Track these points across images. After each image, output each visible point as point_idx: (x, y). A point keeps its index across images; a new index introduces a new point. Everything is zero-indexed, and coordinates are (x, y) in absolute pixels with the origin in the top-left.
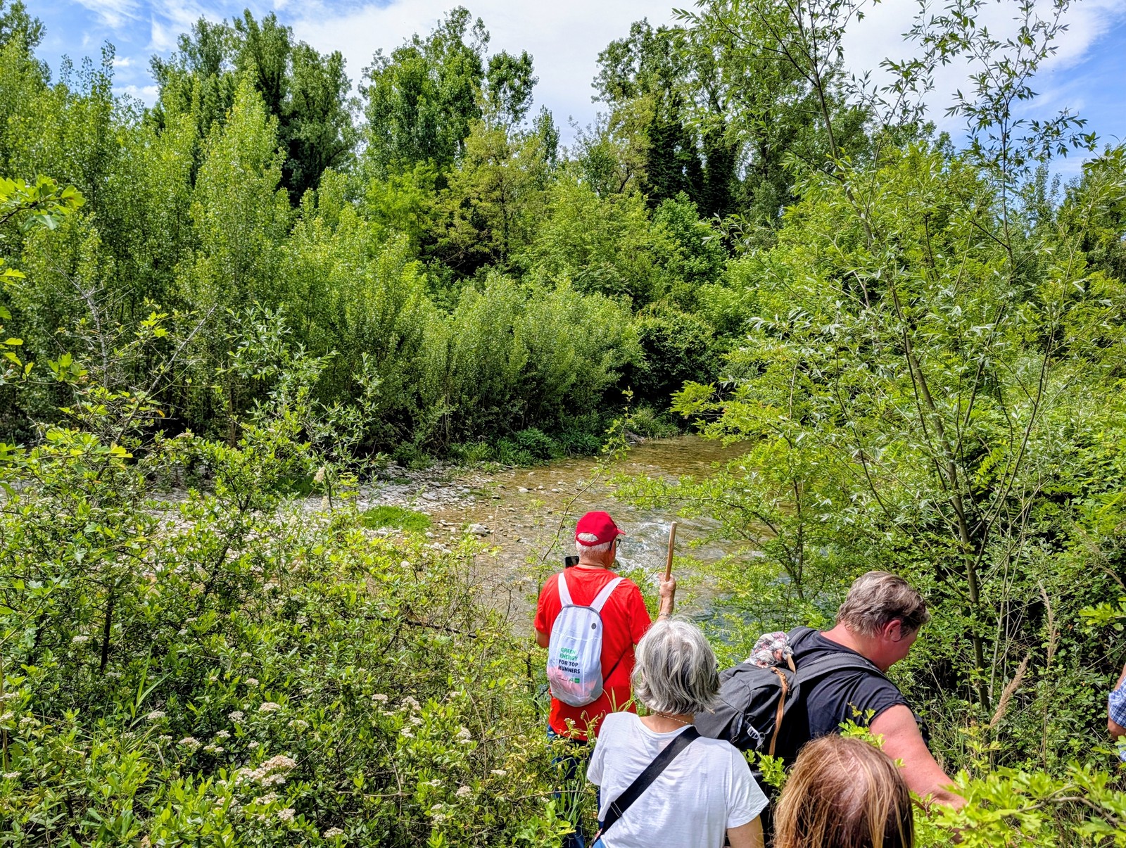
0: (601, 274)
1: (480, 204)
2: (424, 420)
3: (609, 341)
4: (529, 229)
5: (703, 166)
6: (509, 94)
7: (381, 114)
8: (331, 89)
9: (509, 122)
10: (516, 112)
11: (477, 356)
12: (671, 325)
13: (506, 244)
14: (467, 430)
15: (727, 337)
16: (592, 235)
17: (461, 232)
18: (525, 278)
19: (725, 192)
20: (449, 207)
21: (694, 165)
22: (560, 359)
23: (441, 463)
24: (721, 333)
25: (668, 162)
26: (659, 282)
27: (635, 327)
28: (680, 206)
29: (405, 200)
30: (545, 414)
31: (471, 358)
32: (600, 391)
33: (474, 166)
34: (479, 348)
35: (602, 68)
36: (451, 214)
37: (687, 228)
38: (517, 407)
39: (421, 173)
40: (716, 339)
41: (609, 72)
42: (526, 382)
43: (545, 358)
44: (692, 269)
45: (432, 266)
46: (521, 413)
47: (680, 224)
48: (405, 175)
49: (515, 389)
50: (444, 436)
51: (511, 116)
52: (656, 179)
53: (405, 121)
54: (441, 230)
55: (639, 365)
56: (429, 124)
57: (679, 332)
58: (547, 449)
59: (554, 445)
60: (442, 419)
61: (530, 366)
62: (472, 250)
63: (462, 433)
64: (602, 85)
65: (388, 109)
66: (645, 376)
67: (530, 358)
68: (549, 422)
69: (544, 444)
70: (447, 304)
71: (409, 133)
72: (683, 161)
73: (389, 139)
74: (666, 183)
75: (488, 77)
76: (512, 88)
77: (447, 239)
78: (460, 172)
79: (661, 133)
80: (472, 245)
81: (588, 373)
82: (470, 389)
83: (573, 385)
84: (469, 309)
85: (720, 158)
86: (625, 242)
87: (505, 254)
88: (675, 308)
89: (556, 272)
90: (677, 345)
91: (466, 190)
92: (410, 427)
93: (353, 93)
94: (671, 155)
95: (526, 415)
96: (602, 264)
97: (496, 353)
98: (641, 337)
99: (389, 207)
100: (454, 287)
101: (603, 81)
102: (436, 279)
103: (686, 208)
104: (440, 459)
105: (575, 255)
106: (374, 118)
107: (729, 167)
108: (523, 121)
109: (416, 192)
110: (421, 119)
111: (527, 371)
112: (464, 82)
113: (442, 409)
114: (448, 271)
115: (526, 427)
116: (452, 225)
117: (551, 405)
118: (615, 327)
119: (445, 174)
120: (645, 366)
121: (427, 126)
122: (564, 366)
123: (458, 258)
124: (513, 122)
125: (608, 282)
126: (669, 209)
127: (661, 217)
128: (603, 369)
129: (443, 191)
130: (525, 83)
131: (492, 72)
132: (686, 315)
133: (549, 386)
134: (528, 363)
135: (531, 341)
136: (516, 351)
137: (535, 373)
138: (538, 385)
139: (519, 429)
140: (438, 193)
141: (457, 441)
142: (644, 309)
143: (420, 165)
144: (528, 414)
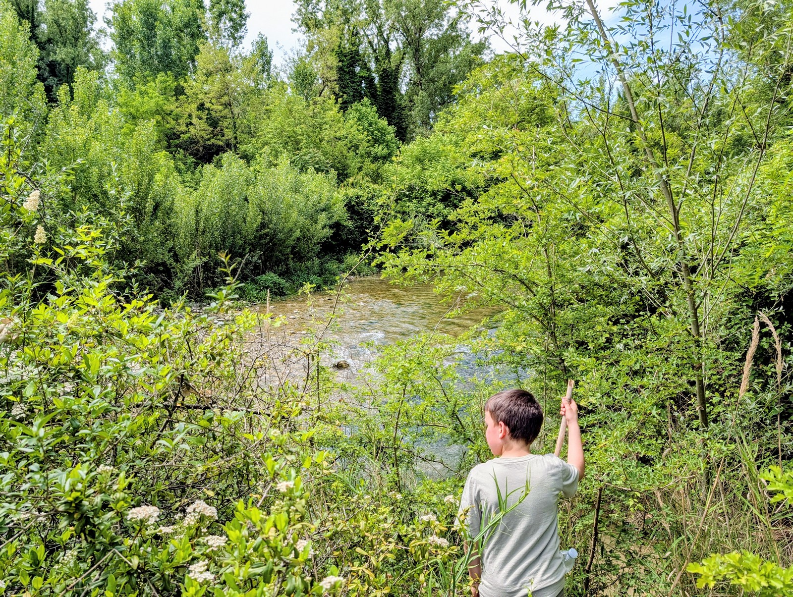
0: (311, 158)
1: (213, 107)
2: (181, 271)
3: (322, 205)
4: (253, 125)
5: (376, 81)
6: (229, 24)
7: (125, 35)
8: (80, 20)
9: (230, 46)
10: (235, 38)
11: (221, 218)
12: (366, 193)
13: (236, 138)
14: (217, 277)
15: (405, 201)
16: (301, 129)
17: (199, 129)
18: (252, 162)
19: (393, 100)
20: (187, 110)
21: (370, 81)
22: (287, 220)
23: (198, 304)
24: (400, 199)
25: (351, 78)
26: (353, 163)
27: (340, 195)
28: (364, 108)
29: (150, 105)
30: (278, 262)
31: (215, 220)
32: (319, 243)
33: (204, 78)
34: (221, 212)
35: (298, 7)
36: (190, 116)
37: (370, 125)
38: (256, 258)
39: (161, 82)
40: (397, 203)
41: (303, 10)
42: (261, 237)
43: (274, 218)
44: (376, 153)
45: (178, 156)
46: (260, 261)
47: (366, 121)
48: (149, 84)
49: (252, 244)
50: (199, 284)
51: (231, 42)
52: (344, 90)
53: (145, 42)
54: (183, 128)
55: (345, 224)
56: (166, 45)
57: (372, 198)
58: (282, 288)
59: (288, 285)
60: (195, 270)
61: (263, 226)
62: (208, 143)
63: (213, 280)
64: (298, 20)
65: (130, 33)
66: (351, 232)
67: (263, 219)
68: (282, 267)
69: (279, 284)
70: (192, 185)
71: (150, 53)
72: (362, 77)
73: (133, 56)
74: (352, 93)
75: (210, 10)
76: (231, 20)
77: (188, 135)
78: (193, 83)
79: (345, 56)
80: (209, 140)
81: (308, 230)
82: (217, 245)
83: (298, 239)
84: (211, 181)
85: (388, 76)
86: (327, 134)
87: (235, 146)
88: (367, 181)
89: (276, 157)
90: (371, 208)
91: (200, 96)
92: (170, 277)
93: (99, 24)
94: (353, 72)
96: (311, 150)
97: (235, 216)
98: (345, 203)
99: (138, 111)
100: (197, 171)
101: (299, 17)
102: (182, 166)
103: (369, 109)
104: (196, 301)
105: (290, 144)
106: (118, 40)
107: (394, 82)
108: (241, 46)
109: (159, 97)
110: (159, 41)
111: (261, 230)
112: (191, 13)
113: (195, 261)
114: (191, 160)
115: (264, 273)
116: (191, 124)
117: (282, 255)
118: (326, 194)
119: (182, 83)
120: (350, 224)
121: (165, 47)
122: (290, 225)
123: (198, 150)
124: (233, 46)
125: (317, 163)
126: (357, 110)
127: (351, 116)
128: (319, 226)
129: (181, 97)
130: (241, 16)
131: (213, 7)
132: (376, 186)
133: (280, 240)
134: (261, 223)
135: (263, 206)
136: (251, 213)
137: (267, 230)
138: (271, 240)
139: (259, 274)
140: (177, 99)
141: (209, 286)
142: (345, 182)
143: (161, 76)
144: (264, 262)
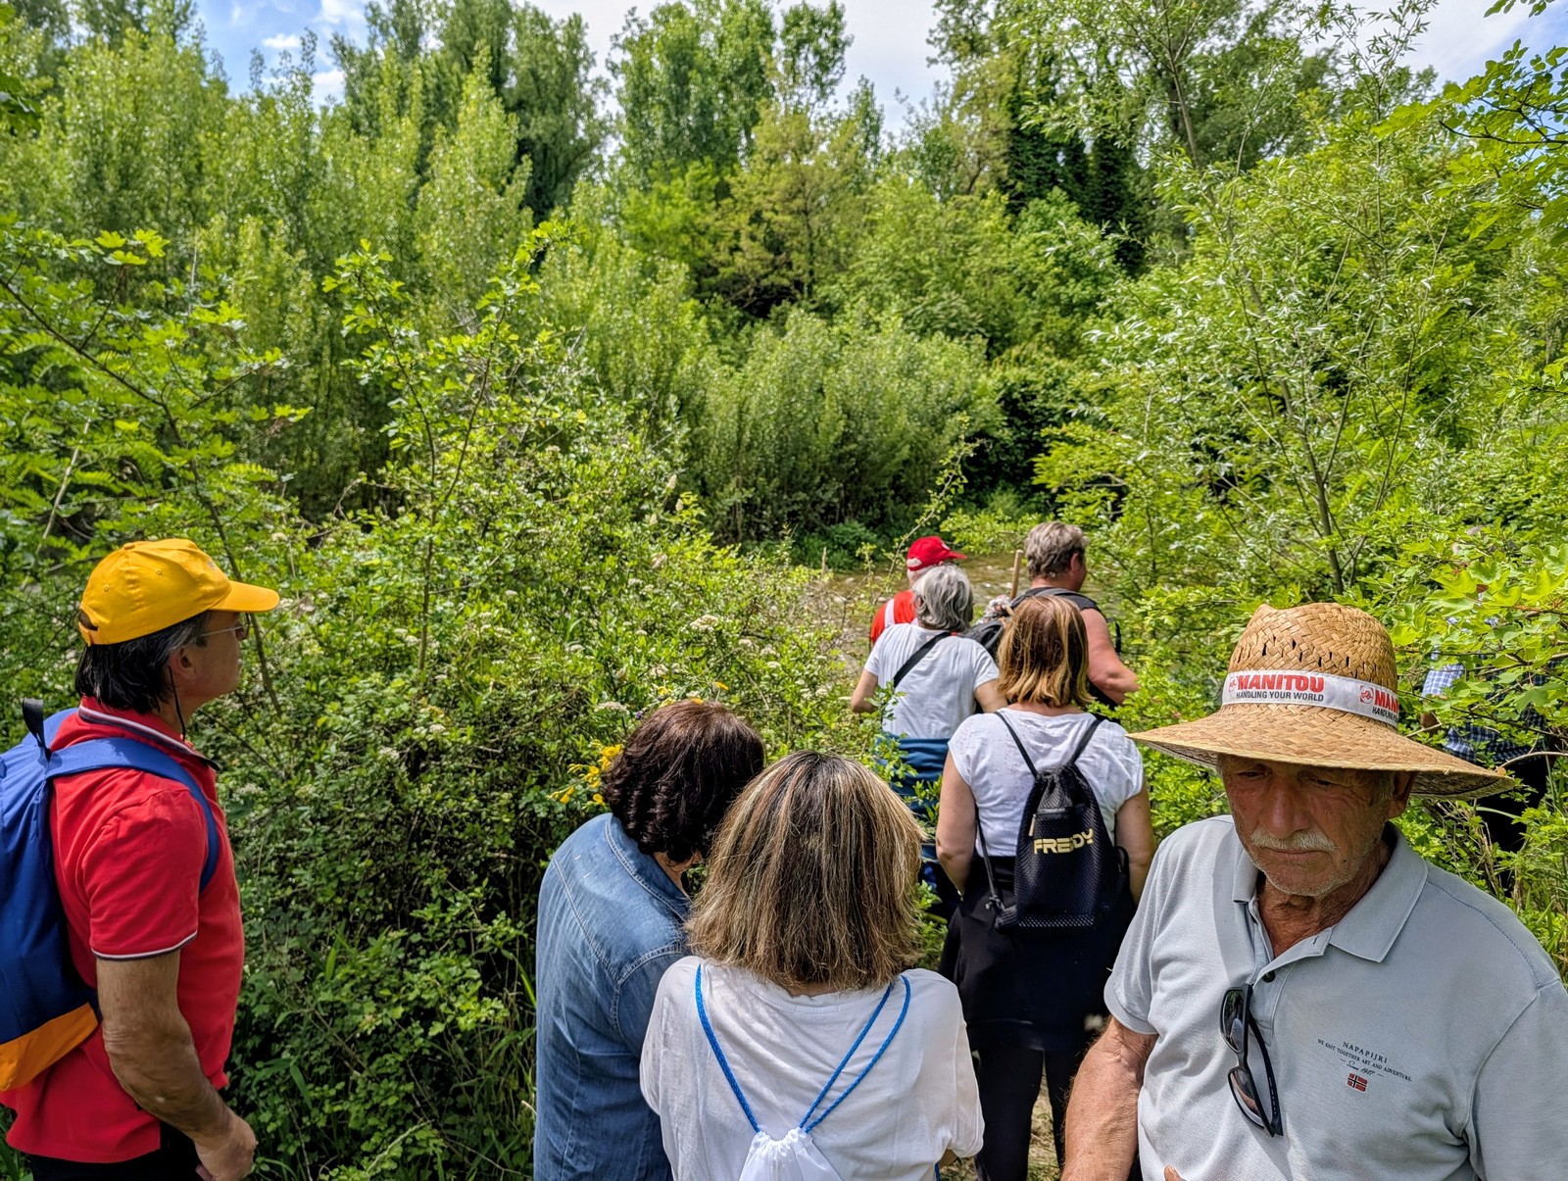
0: (944, 309)
1: (776, 218)
3: (953, 401)
4: (843, 250)
5: (1088, 150)
6: (813, 61)
7: (639, 98)
8: (569, 66)
9: (813, 100)
10: (822, 85)
11: (777, 425)
12: (1042, 377)
13: (811, 273)
14: (765, 524)
16: (930, 254)
17: (750, 258)
18: (837, 318)
19: (1120, 185)
20: (733, 224)
21: (1075, 150)
22: (888, 426)
25: (1036, 147)
26: (1025, 318)
27: (992, 380)
28: (1053, 209)
29: (675, 217)
30: (867, 503)
31: (769, 428)
33: (766, 165)
34: (779, 413)
35: (941, 15)
36: (737, 234)
38: (830, 493)
39: (695, 179)
41: (951, 22)
42: (840, 459)
43: (866, 425)
44: (1070, 298)
45: (713, 306)
46: (836, 500)
48: (674, 183)
49: (826, 470)
50: (735, 533)
51: (815, 92)
52: (1020, 172)
53: (672, 108)
54: (723, 257)
55: (997, 434)
56: (705, 111)
57: (1053, 386)
59: (880, 543)
60: (732, 510)
61: (846, 438)
62: (765, 282)
63: (758, 529)
64: (941, 40)
65: (650, 91)
66: (1006, 450)
67: (847, 426)
68: (874, 513)
70: (733, 359)
71: (678, 125)
72: (1058, 145)
73: (651, 133)
74: (1034, 178)
75: (783, 37)
76: (817, 52)
77: (731, 269)
78: (746, 174)
80: (766, 276)
81: (925, 445)
82: (768, 470)
83: (906, 462)
84: (765, 361)
86: (977, 263)
87: (809, 286)
88: (1047, 354)
89: (880, 308)
90: (1050, 404)
91: (756, 200)
93: (599, 71)
95: (840, 502)
96: (945, 295)
97: (801, 420)
98: (1000, 395)
99: (653, 228)
100: (742, 334)
101: (942, 35)
102: (718, 325)
103: (1062, 211)
105: (906, 284)
106: (629, 105)
107: (1126, 150)
108: (831, 98)
109: (689, 205)
110: (694, 105)
111: (842, 444)
112: (749, 48)
113: (732, 495)
114: (735, 312)
115: (842, 520)
116: (737, 249)
117: (876, 490)
118: (963, 381)
119: (728, 178)
120: (1006, 434)
121: (702, 114)
122: (893, 436)
123: (746, 295)
124: (818, 99)
125: (953, 320)
126: (1038, 214)
127: (1026, 225)
128: (946, 441)
129: (725, 202)
130: (835, 44)
131: (787, 31)
132: (1062, 363)
133: (873, 464)
134: (844, 433)
135: (848, 403)
136: (828, 416)
137: (853, 446)
138: (858, 462)
139: (833, 522)
140: (718, 206)
141: (751, 539)
142: (1004, 356)
143: (694, 168)
144: (845, 502)
